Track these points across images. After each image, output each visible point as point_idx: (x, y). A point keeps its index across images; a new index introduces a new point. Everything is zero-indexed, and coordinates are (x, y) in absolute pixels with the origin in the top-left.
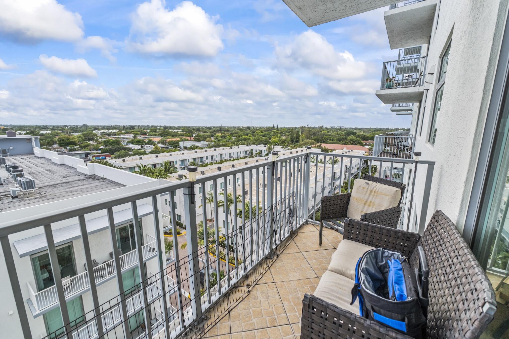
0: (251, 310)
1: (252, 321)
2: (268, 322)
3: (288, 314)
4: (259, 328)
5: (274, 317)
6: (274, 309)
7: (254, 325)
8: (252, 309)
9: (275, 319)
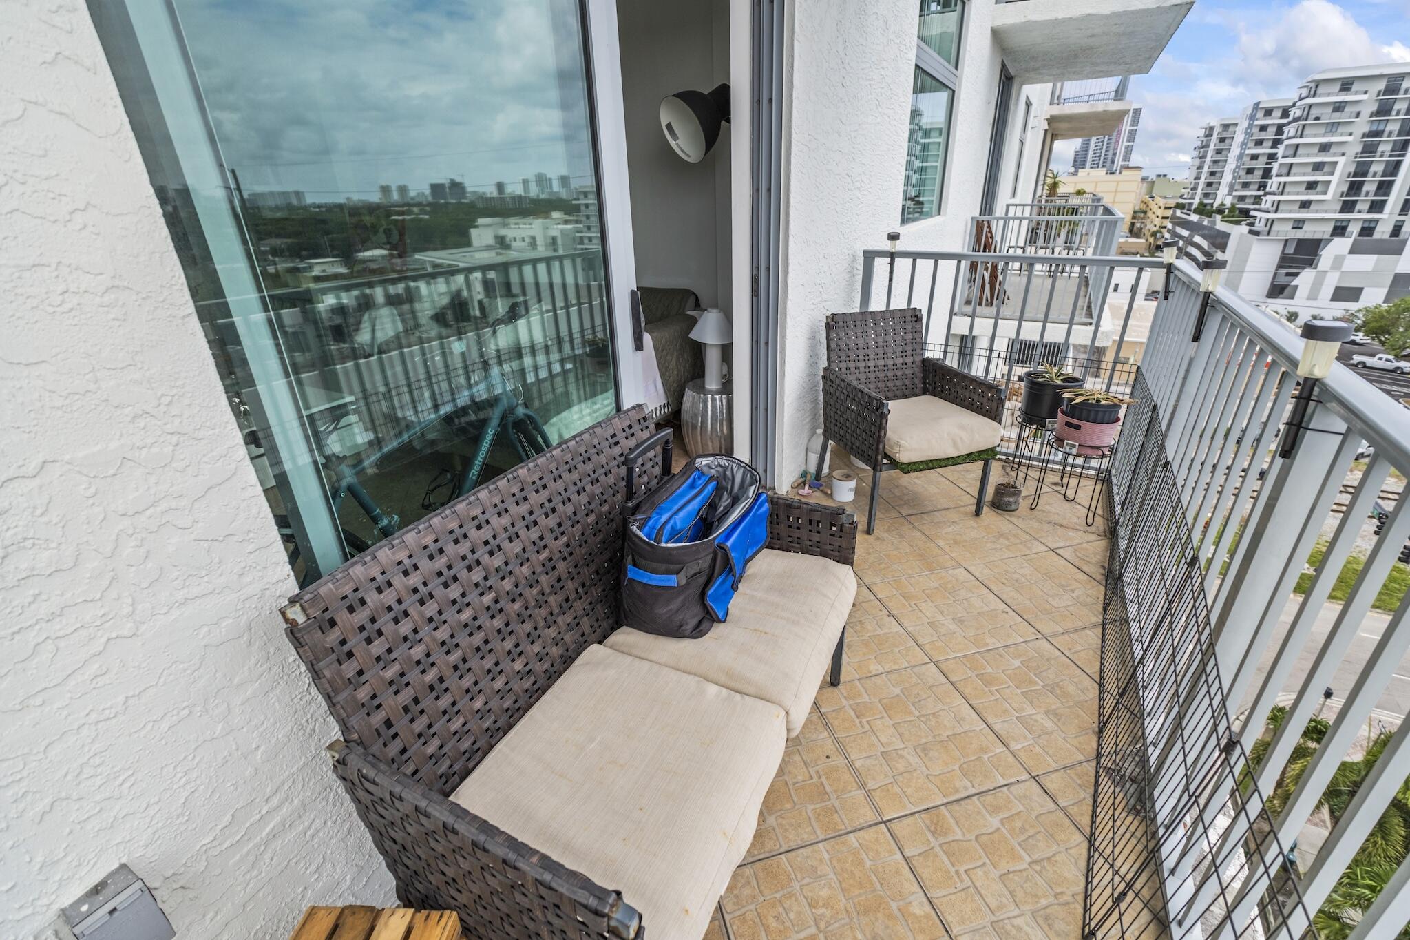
0: (1028, 859)
1: (999, 818)
2: (952, 821)
3: (899, 856)
4: (968, 801)
5: (942, 840)
6: (953, 870)
7: (989, 808)
8: (1026, 866)
9: (933, 833)
